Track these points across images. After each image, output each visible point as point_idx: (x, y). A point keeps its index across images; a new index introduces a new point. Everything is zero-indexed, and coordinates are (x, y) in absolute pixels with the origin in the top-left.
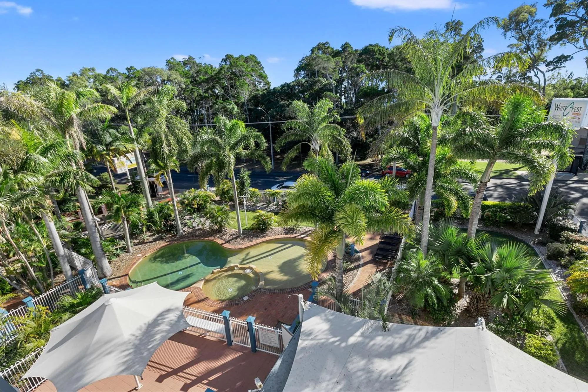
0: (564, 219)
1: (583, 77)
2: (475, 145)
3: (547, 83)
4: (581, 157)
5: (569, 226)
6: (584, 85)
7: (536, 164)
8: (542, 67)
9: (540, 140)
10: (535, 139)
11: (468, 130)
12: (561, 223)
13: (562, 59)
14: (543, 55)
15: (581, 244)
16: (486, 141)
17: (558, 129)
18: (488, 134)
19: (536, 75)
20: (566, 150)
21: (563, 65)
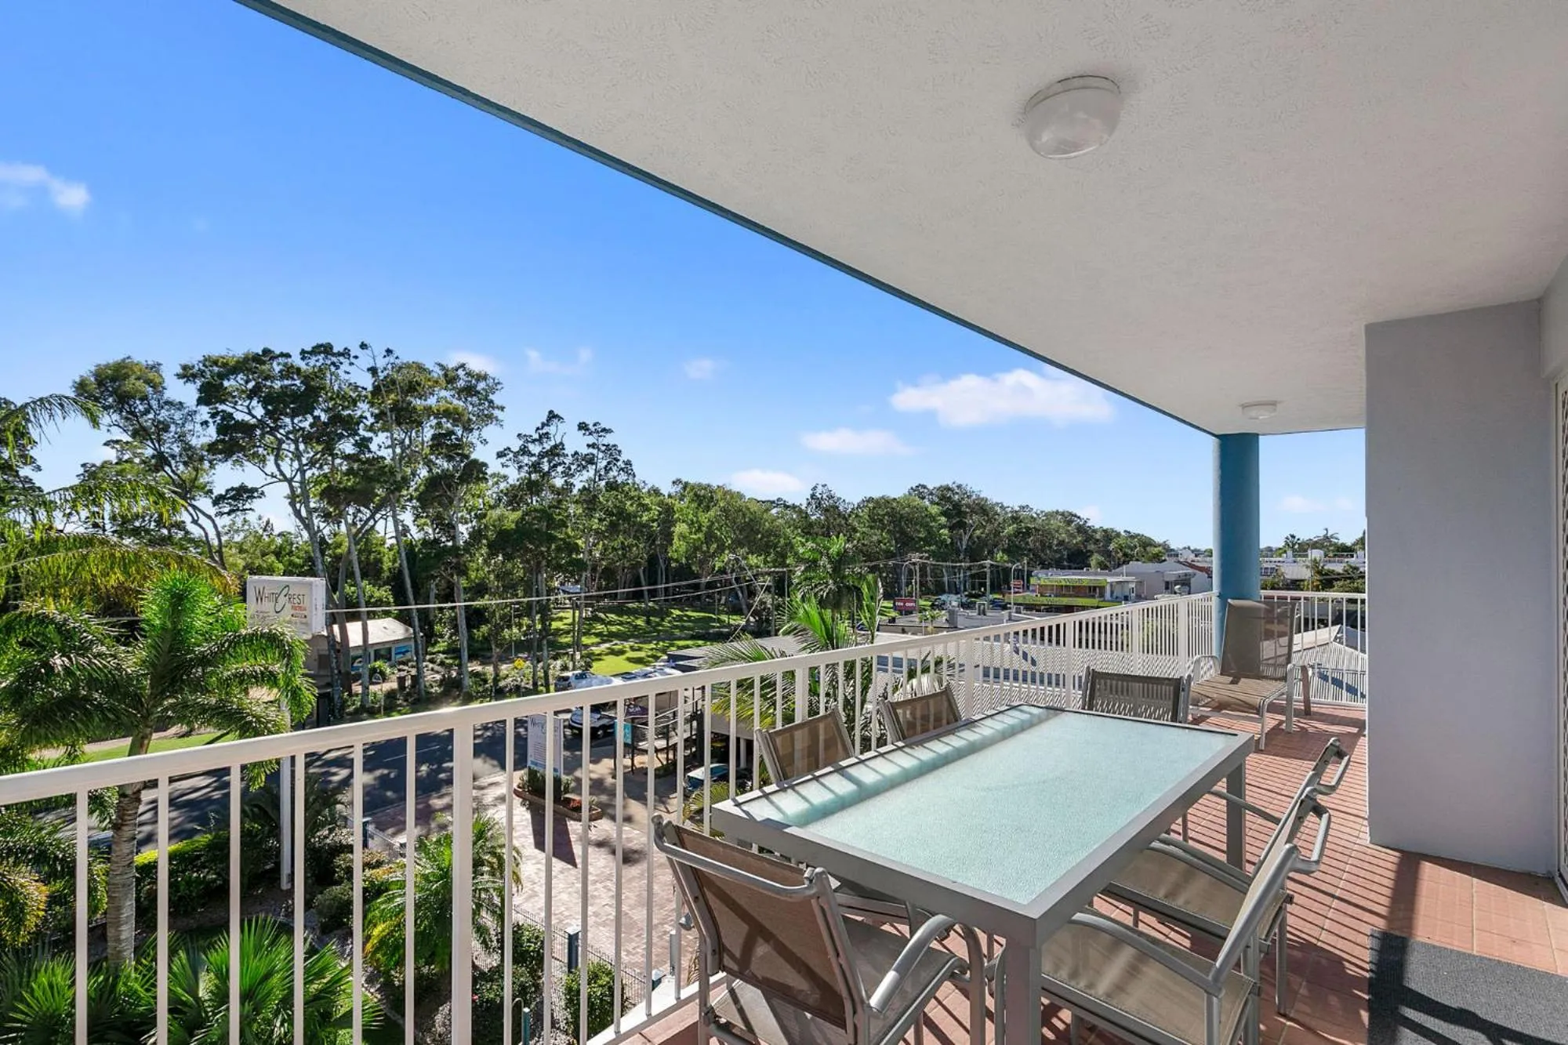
0: (331, 831)
1: (293, 532)
2: (87, 699)
3: (224, 539)
4: (329, 693)
5: (344, 842)
6: (297, 548)
7: (249, 718)
8: (204, 503)
9: (245, 666)
10: (234, 667)
11: (58, 661)
12: (328, 841)
13: (242, 494)
14: (201, 480)
15: (373, 868)
16: (116, 686)
17: (273, 640)
18: (119, 668)
19: (195, 522)
20: (298, 681)
21: (247, 506)
